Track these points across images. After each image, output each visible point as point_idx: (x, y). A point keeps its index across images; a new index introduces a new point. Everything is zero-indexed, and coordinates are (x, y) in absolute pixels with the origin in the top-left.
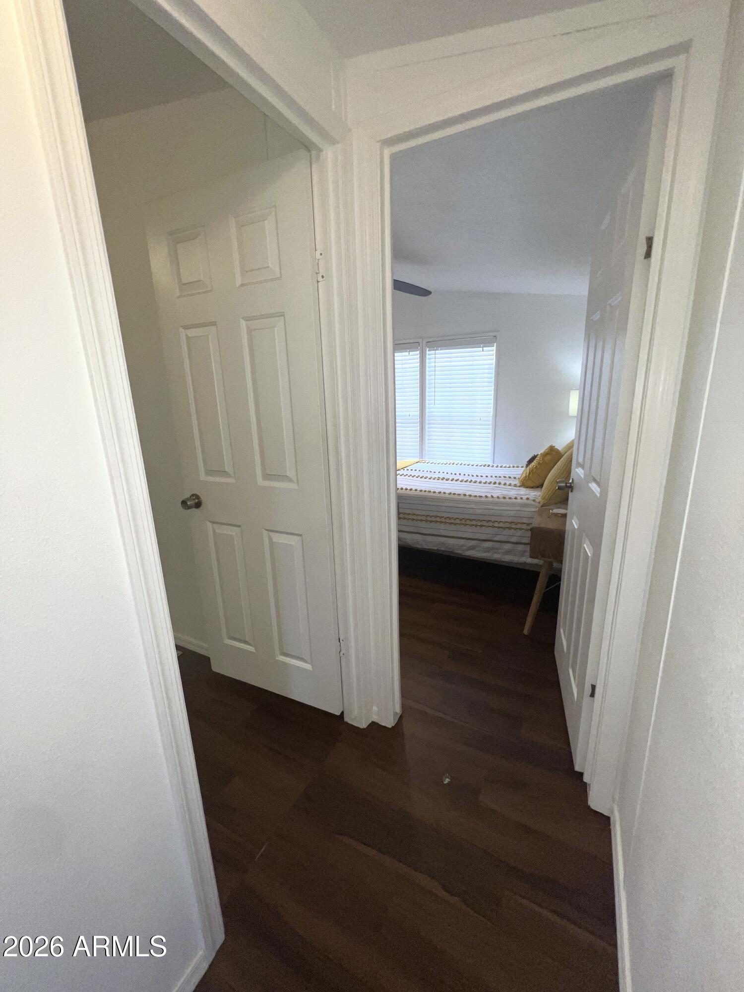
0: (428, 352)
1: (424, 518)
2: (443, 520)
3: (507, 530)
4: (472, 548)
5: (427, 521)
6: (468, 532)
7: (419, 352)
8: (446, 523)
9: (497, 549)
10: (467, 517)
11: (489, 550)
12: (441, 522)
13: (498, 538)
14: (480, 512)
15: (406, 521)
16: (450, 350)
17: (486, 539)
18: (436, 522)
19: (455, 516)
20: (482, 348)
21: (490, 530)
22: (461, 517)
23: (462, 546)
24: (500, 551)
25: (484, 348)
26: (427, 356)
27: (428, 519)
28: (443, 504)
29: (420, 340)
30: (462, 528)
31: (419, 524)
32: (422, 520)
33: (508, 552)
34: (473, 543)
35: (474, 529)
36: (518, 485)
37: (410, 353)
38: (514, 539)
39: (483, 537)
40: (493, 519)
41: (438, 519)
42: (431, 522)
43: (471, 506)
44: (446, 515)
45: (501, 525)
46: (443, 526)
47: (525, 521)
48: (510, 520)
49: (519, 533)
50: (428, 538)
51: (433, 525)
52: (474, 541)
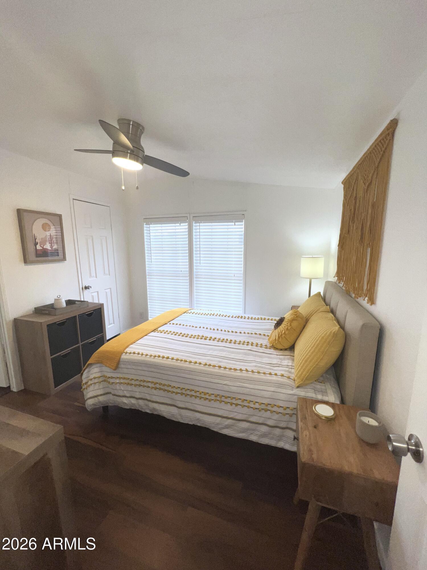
0: (194, 224)
1: (179, 391)
2: (198, 394)
3: (263, 411)
4: (227, 427)
5: (182, 394)
6: (224, 409)
7: (187, 224)
8: (201, 398)
9: (254, 430)
10: (221, 393)
11: (245, 430)
12: (196, 397)
13: (252, 419)
14: (234, 389)
15: (162, 391)
16: (211, 224)
17: (242, 418)
18: (192, 396)
19: (211, 392)
20: (234, 223)
21: (245, 410)
22: (216, 393)
23: (218, 424)
24: (257, 433)
25: (236, 223)
26: (194, 227)
27: (184, 393)
28: (197, 378)
29: (188, 215)
30: (217, 404)
31: (174, 396)
32: (177, 393)
33: (264, 435)
34: (229, 422)
35: (229, 407)
36: (269, 345)
37: (181, 224)
38: (270, 423)
39: (238, 417)
40: (249, 398)
41: (193, 393)
42: (187, 395)
43: (225, 382)
44: (201, 390)
45: (257, 406)
46: (197, 401)
47: (281, 404)
48: (265, 401)
49: (276, 417)
50: (183, 412)
51: (188, 399)
52: (230, 421)
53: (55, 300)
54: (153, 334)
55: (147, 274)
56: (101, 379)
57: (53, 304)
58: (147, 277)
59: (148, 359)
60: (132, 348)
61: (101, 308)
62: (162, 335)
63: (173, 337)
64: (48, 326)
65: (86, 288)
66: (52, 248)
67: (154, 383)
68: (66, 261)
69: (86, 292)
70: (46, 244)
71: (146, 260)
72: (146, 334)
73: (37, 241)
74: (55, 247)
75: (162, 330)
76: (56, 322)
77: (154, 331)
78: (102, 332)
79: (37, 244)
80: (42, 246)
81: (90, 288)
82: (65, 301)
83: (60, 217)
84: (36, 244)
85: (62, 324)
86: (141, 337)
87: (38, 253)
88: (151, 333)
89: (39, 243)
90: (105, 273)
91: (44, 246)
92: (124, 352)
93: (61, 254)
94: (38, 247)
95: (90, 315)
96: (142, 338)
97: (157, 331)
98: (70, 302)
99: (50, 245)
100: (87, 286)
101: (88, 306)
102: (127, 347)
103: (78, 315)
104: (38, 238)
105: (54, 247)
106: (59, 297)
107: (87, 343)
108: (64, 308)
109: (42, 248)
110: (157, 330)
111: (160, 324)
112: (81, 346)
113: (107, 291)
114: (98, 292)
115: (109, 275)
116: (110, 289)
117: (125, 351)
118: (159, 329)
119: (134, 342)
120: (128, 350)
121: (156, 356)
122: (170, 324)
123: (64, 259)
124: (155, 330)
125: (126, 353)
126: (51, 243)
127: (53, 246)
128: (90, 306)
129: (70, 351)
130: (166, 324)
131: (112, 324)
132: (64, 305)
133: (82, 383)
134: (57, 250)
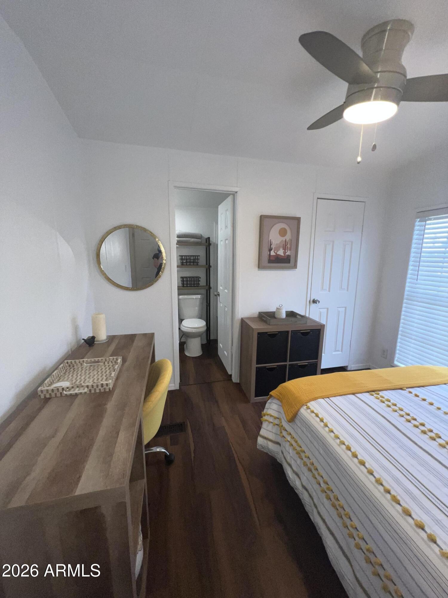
53: (277, 308)
54: (366, 397)
55: (405, 297)
56: (277, 422)
57: (275, 312)
58: (405, 301)
59: (329, 438)
60: (320, 404)
61: (320, 330)
62: (381, 407)
63: (400, 423)
64: (259, 333)
65: (314, 302)
66: (285, 254)
67: (328, 486)
68: (297, 268)
69: (313, 306)
70: (280, 250)
71: (409, 276)
72: (353, 392)
73: (272, 246)
74: (288, 253)
75: (386, 397)
76: (267, 332)
77: (371, 392)
78: (317, 358)
79: (272, 249)
80: (276, 252)
81: (318, 303)
82: (286, 311)
83: (298, 220)
84: (270, 250)
85: (273, 335)
86: (341, 394)
87: (271, 259)
88: (364, 394)
89: (273, 249)
90: (341, 288)
91: (278, 252)
92: (306, 405)
93: (292, 260)
94: (272, 253)
95: (305, 334)
96: (345, 397)
97: (375, 395)
98: (291, 314)
99: (284, 251)
100: (316, 299)
101: (306, 323)
102: (315, 399)
103: (292, 331)
104: (273, 244)
105: (286, 254)
106: (281, 306)
107: (296, 364)
108: (283, 319)
109: (275, 254)
110: (378, 394)
111: (390, 385)
112: (289, 366)
113: (340, 309)
114: (328, 309)
115: (347, 291)
116: (346, 308)
117: (309, 404)
118: (381, 393)
119: (328, 396)
120: (312, 405)
121: (344, 444)
122: (410, 392)
123: (295, 267)
124: (373, 391)
125: (308, 408)
126: (285, 249)
127: (286, 252)
128: (309, 324)
129: (276, 366)
130: (401, 389)
131: (338, 351)
132: (284, 316)
133: (262, 412)
134: (289, 256)
